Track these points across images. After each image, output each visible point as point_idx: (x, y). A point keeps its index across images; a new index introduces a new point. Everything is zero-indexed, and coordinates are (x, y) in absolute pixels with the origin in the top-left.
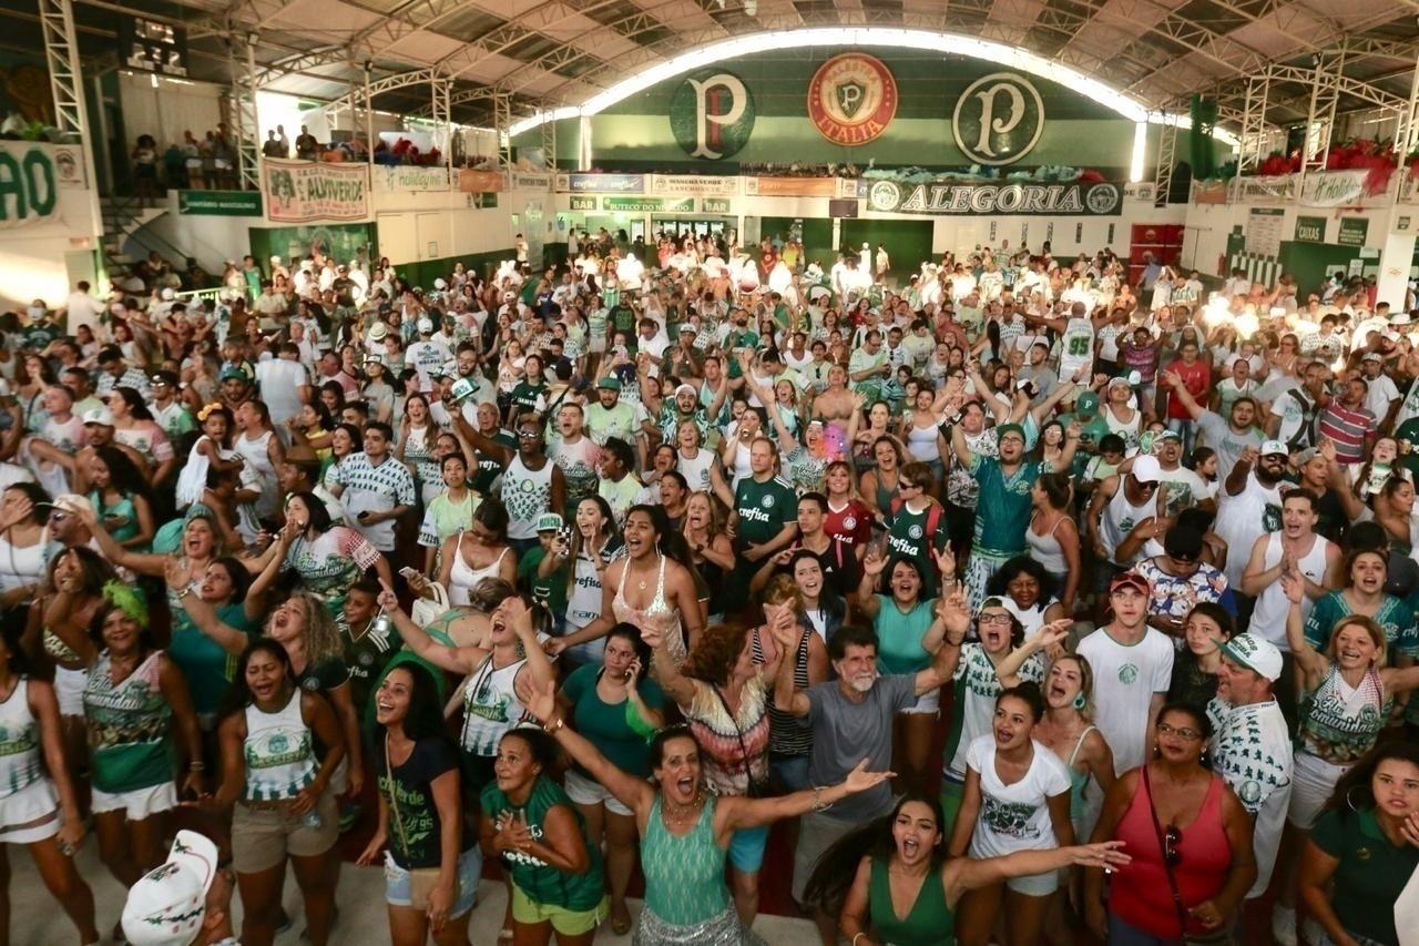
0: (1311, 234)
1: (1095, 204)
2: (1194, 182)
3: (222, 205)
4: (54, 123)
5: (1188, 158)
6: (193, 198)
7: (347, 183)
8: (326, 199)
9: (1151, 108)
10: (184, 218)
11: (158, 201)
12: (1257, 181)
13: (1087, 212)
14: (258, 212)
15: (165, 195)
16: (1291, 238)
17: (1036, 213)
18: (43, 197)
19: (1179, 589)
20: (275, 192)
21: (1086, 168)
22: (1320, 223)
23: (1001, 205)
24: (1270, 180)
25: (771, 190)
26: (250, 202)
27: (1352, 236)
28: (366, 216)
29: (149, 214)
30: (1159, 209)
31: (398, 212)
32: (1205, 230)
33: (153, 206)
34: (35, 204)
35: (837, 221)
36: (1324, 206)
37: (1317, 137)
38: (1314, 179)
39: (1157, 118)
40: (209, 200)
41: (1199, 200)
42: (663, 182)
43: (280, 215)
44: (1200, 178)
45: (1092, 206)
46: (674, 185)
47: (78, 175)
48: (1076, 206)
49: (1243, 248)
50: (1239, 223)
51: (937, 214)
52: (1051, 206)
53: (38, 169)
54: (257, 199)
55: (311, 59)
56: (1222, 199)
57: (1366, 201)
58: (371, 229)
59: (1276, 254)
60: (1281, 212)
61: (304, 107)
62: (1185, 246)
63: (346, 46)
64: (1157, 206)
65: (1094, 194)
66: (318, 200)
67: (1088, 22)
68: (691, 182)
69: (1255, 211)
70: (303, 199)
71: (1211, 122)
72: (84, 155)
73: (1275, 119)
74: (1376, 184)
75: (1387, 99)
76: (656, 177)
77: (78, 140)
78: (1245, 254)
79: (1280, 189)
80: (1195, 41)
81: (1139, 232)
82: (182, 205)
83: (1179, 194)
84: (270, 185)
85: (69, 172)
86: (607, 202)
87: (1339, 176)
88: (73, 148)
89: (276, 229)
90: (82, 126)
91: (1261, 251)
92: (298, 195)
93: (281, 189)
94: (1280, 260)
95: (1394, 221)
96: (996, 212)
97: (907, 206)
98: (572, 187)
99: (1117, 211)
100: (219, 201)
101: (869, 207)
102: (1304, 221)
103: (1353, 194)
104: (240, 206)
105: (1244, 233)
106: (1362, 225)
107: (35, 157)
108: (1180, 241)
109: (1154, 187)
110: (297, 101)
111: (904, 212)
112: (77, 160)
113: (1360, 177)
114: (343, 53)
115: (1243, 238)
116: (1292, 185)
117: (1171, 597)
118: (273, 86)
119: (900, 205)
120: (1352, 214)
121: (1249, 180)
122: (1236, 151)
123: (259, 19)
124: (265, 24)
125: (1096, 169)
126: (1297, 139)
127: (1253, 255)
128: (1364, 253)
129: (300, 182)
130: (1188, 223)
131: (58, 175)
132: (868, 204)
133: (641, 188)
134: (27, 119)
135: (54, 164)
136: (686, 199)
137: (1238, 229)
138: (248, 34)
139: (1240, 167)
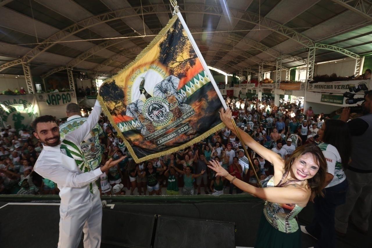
0: (249, 92)
2: (234, 84)
4: (70, 88)
5: (233, 80)
9: (227, 73)
10: (88, 100)
11: (84, 98)
12: (242, 84)
15: (84, 97)
16: (247, 92)
18: (69, 100)
19: (237, 144)
21: (219, 82)
22: (250, 90)
24: (244, 84)
27: (254, 92)
29: (82, 100)
30: (230, 88)
32: (236, 91)
33: (83, 98)
34: (68, 101)
36: (251, 88)
37: (249, 78)
38: (249, 84)
39: (228, 75)
41: (235, 87)
44: (235, 84)
45: (221, 88)
47: (74, 96)
49: (241, 93)
53: (68, 96)
55: (105, 74)
56: (238, 87)
57: (256, 88)
59: (245, 94)
60: (245, 89)
61: (103, 81)
62: (234, 92)
63: (110, 72)
65: (221, 86)
67: (217, 63)
69: (242, 88)
71: (236, 75)
72: (74, 93)
73: (243, 75)
74: (256, 85)
75: (257, 73)
77: (73, 91)
79: (245, 86)
80: (232, 66)
81: (228, 91)
82: (87, 98)
83: (232, 86)
85: (72, 96)
87: (252, 84)
88: (73, 92)
90: (74, 89)
95: (259, 91)
99: (224, 88)
102: (248, 90)
103: (254, 87)
106: (255, 91)
107: (68, 94)
108: (233, 92)
109: (229, 85)
110: (102, 80)
112: (73, 93)
113: (254, 84)
114: (110, 73)
116: (246, 85)
117: (236, 145)
118: (99, 78)
120: (254, 89)
121: (241, 84)
122: (239, 79)
123: (98, 70)
124: (99, 70)
125: (221, 82)
126: (247, 78)
127: (243, 94)
128: (256, 94)
130: (234, 90)
131: (71, 96)
134: (66, 88)
135: (71, 95)
137: (240, 91)
138: (96, 72)
139: (240, 82)
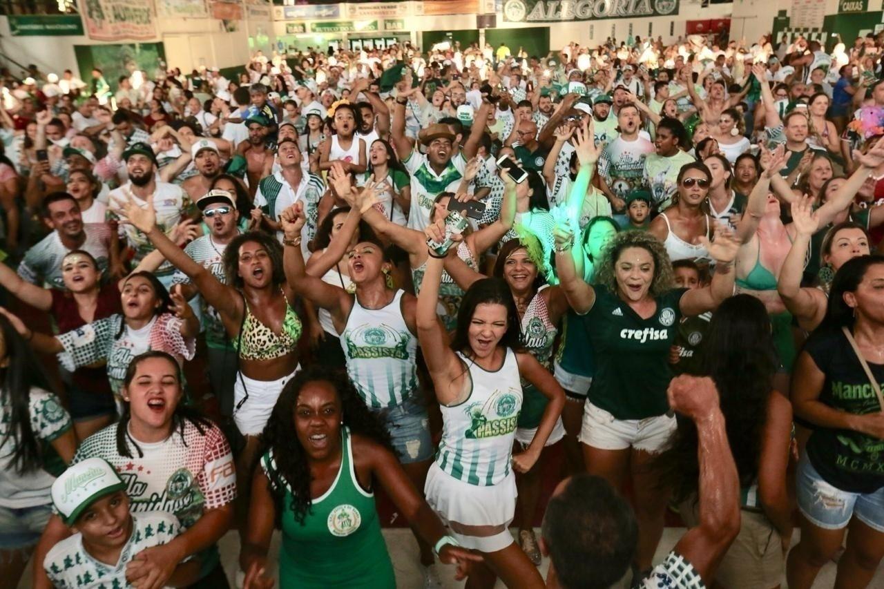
0: (854, 7)
1: (661, 8)
3: (48, 27)
6: (21, 22)
7: (139, 10)
8: (127, 22)
13: (656, 14)
14: (80, 32)
16: (835, 12)
17: (621, 17)
20: (91, 16)
23: (596, 12)
25: (433, 11)
26: (72, 23)
28: (154, 37)
30: (705, 9)
31: (176, 33)
32: (750, 17)
35: (482, 31)
40: (35, 23)
42: (353, 9)
43: (97, 35)
45: (659, 10)
46: (361, 10)
48: (649, 10)
49: (788, 26)
50: (783, 8)
51: (553, 21)
52: (630, 11)
54: (78, 21)
58: (160, 47)
59: (820, 25)
62: (732, 32)
64: (703, 6)
65: (660, 1)
66: (122, 23)
68: (375, 8)
70: (111, 22)
76: (348, 5)
78: (790, 30)
81: (691, 26)
82: (13, 28)
84: (87, 9)
86: (314, 26)
89: (95, 46)
91: (806, 25)
92: (107, 19)
93: (95, 14)
94: (824, 30)
96: (593, 18)
97: (531, 17)
98: (286, 17)
99: (676, 12)
100: (44, 24)
101: (505, 20)
104: (63, 27)
105: (788, 15)
111: (529, 21)
115: (788, 19)
119: (526, 16)
127: (797, 30)
129: (107, 8)
132: (504, 17)
133: (335, 15)
136: (372, 21)
137: (783, 13)
